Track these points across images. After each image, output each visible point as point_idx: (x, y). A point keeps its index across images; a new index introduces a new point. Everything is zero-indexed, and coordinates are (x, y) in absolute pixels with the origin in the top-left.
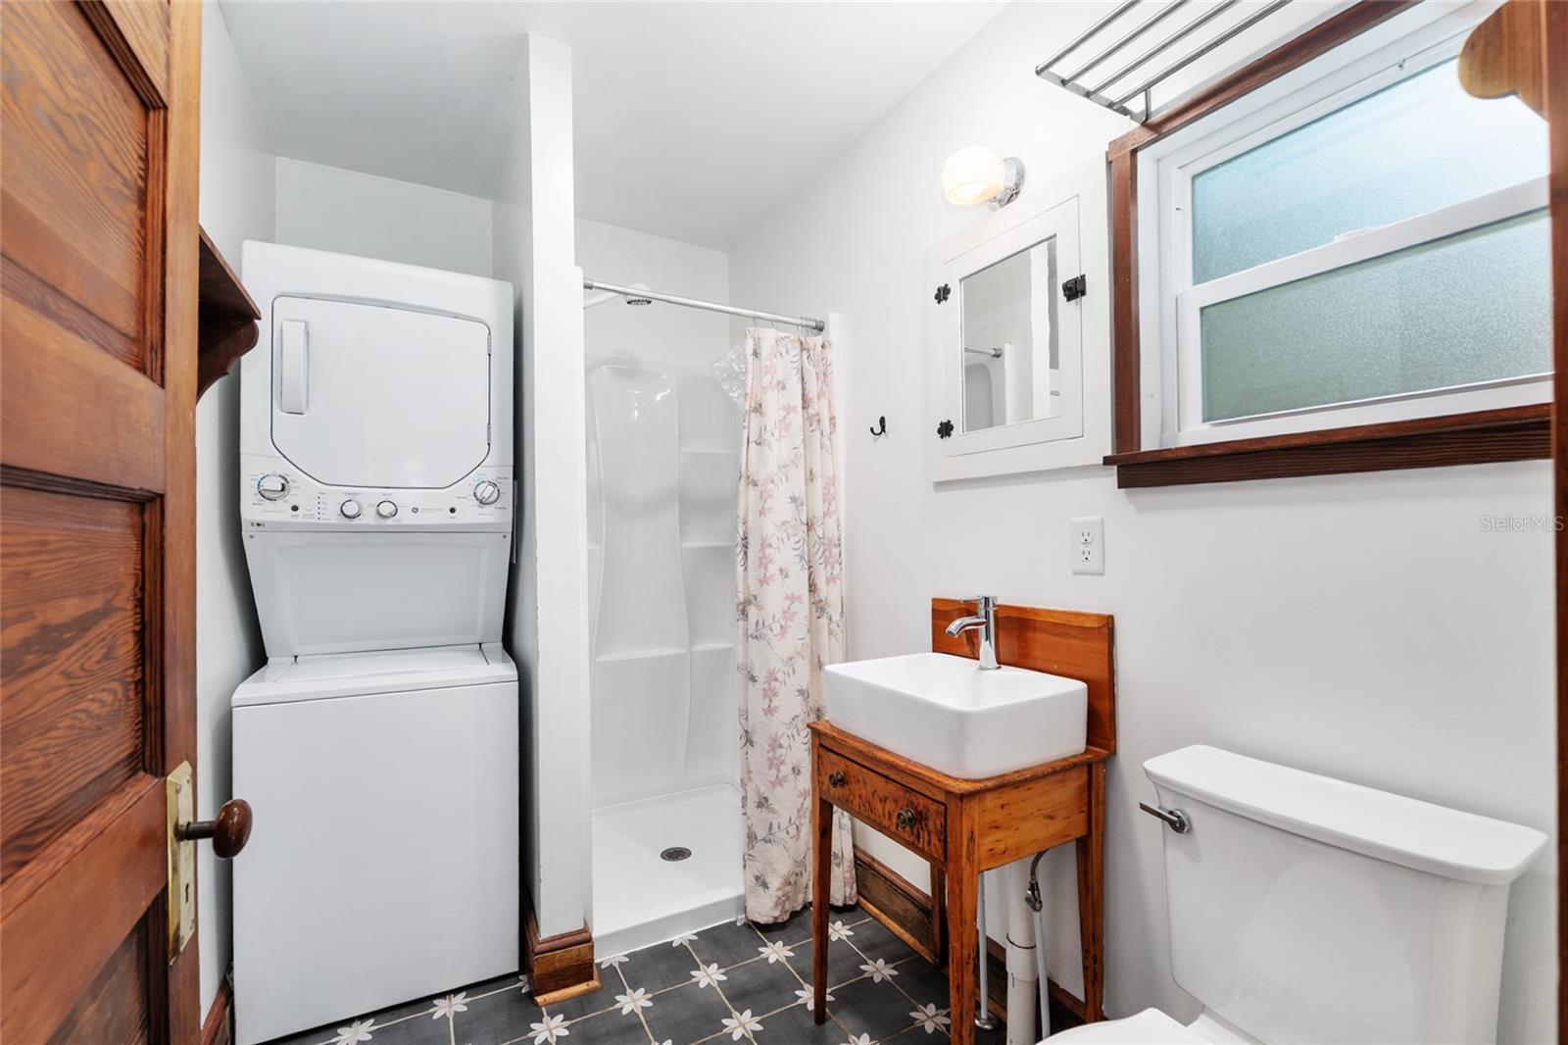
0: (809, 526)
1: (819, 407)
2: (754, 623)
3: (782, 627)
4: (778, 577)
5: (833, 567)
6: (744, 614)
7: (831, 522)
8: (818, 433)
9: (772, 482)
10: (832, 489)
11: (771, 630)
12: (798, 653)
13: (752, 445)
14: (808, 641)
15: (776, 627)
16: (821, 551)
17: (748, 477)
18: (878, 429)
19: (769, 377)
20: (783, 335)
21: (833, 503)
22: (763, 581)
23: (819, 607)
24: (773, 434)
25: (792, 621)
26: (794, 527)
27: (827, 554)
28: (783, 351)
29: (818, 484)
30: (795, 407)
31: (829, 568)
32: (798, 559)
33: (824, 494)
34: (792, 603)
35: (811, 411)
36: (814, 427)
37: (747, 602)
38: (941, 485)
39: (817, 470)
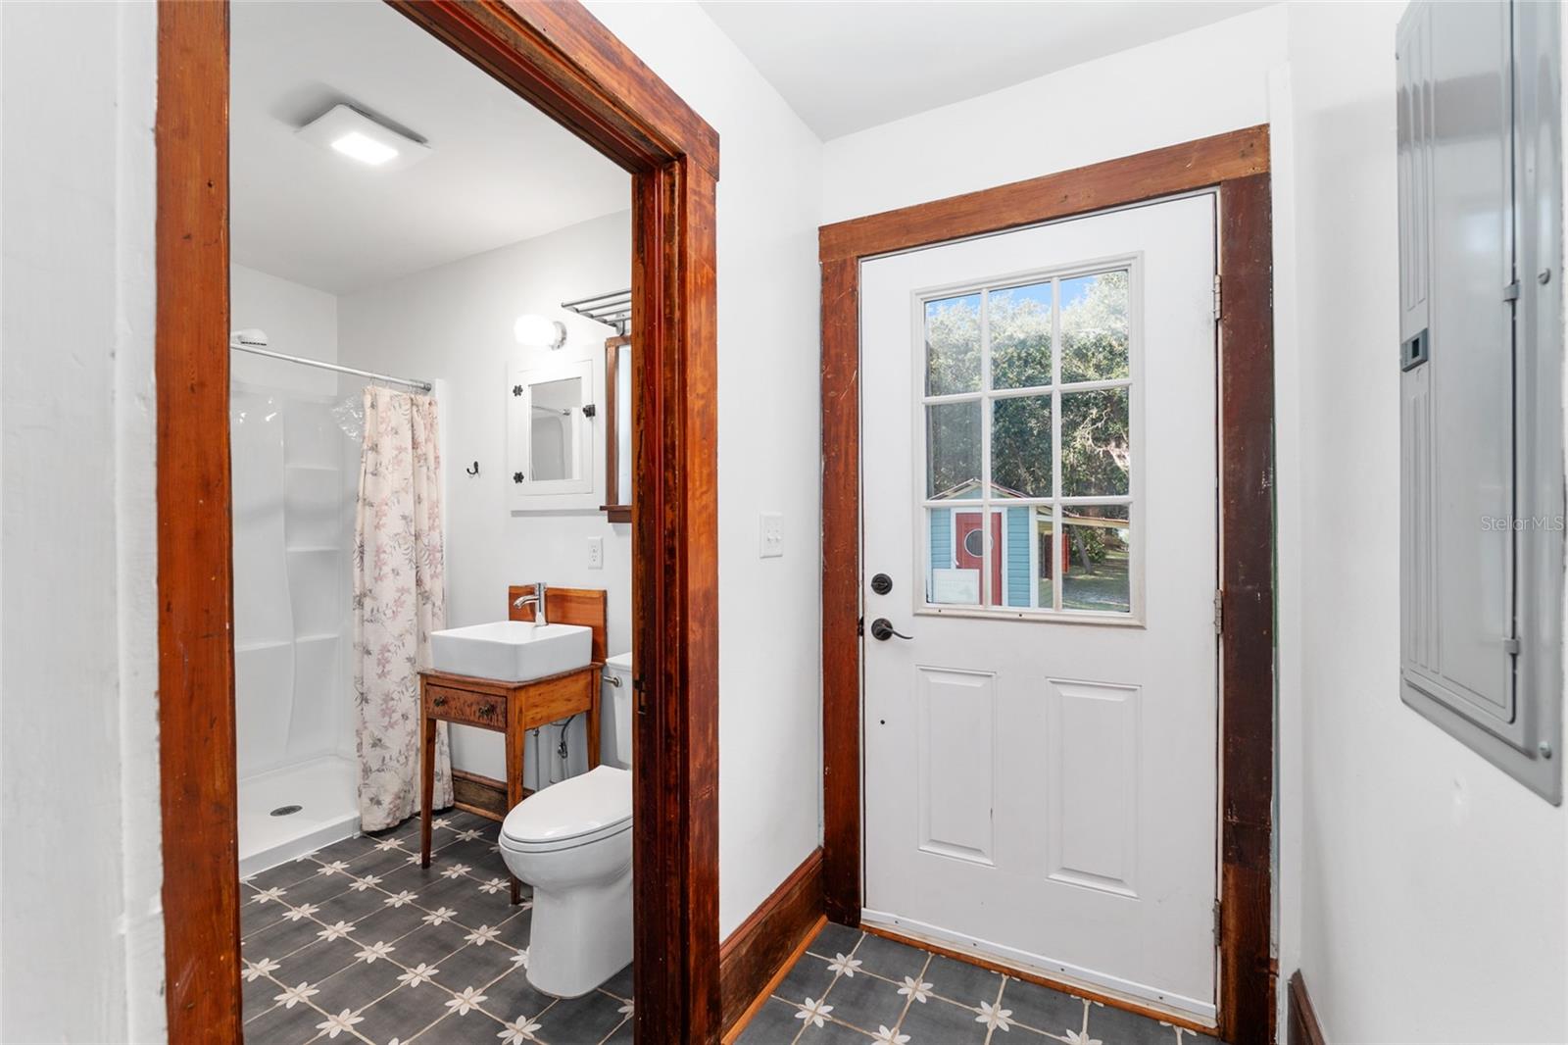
0: (417, 537)
1: (426, 449)
2: (369, 610)
3: (393, 612)
4: (391, 575)
5: (436, 568)
6: (361, 604)
7: (435, 534)
8: (424, 469)
9: (387, 504)
10: (436, 510)
11: (385, 614)
12: (407, 631)
13: (369, 476)
14: (415, 621)
15: (389, 612)
16: (426, 556)
17: (365, 500)
18: (472, 470)
19: (384, 426)
20: (396, 393)
21: (437, 520)
22: (378, 579)
23: (424, 596)
24: (387, 469)
25: (402, 607)
26: (404, 538)
27: (431, 557)
28: (397, 405)
29: (425, 505)
30: (406, 448)
31: (433, 566)
32: (407, 561)
33: (430, 514)
34: (402, 594)
35: (419, 451)
36: (421, 463)
37: (363, 595)
38: (516, 513)
39: (424, 495)
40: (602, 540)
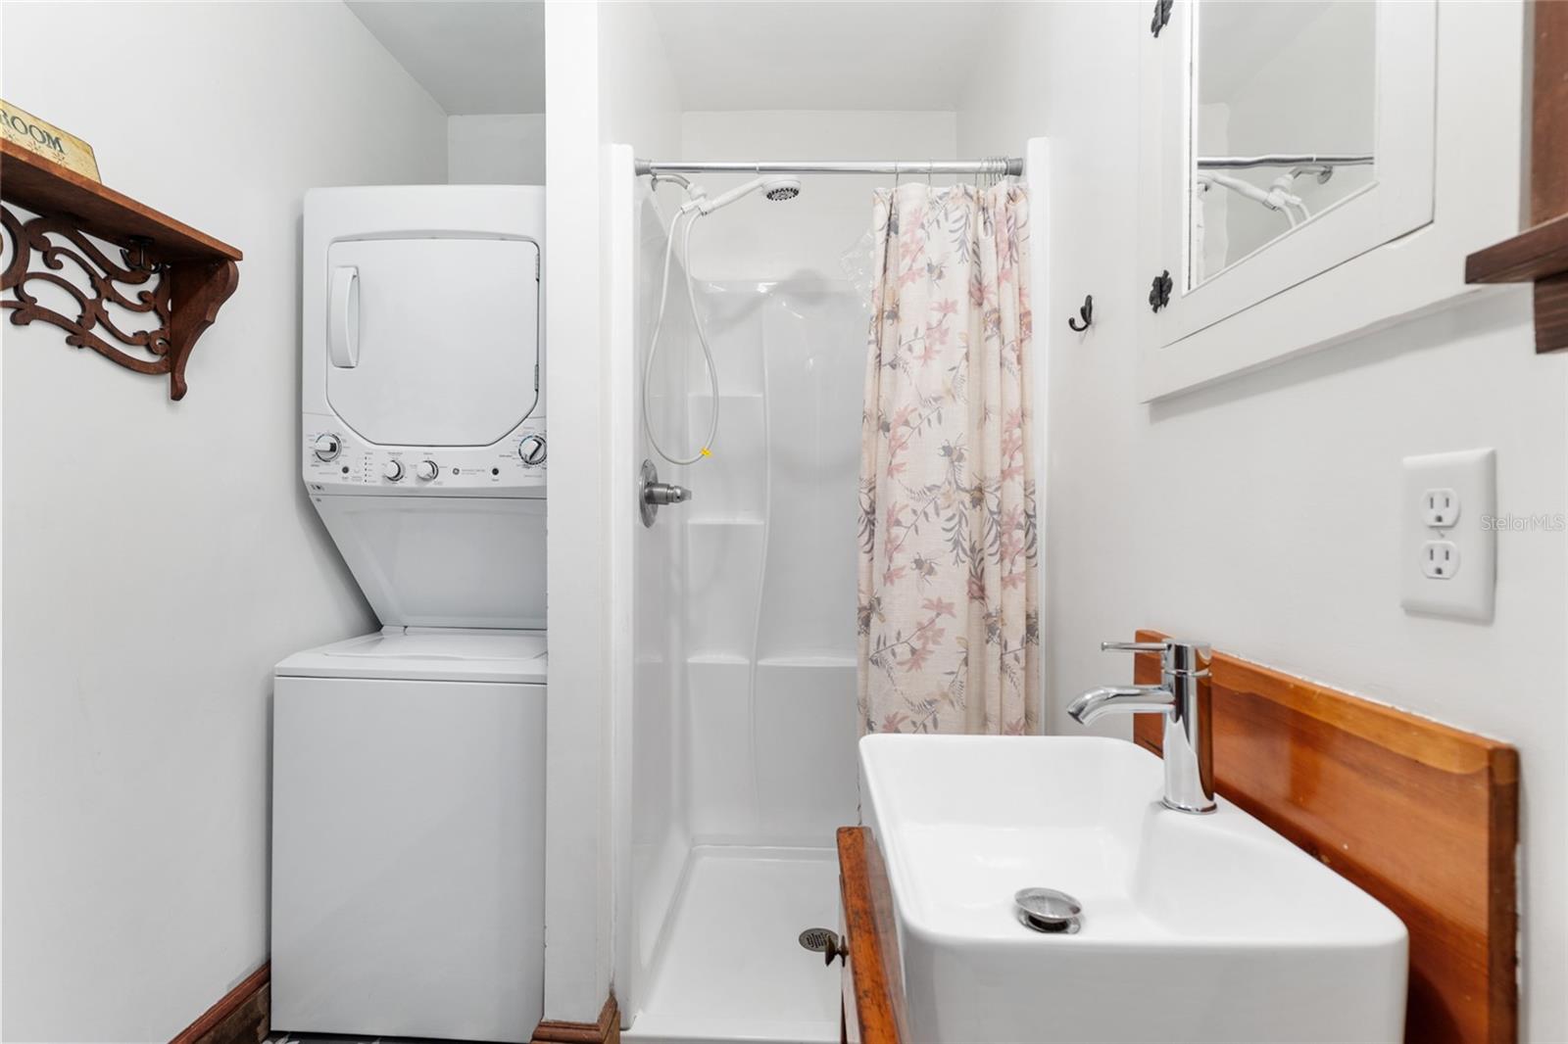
0: (978, 497)
1: (1003, 298)
2: (876, 640)
3: (913, 651)
4: (912, 574)
5: (1013, 562)
7: (1015, 488)
8: (995, 343)
9: (906, 423)
10: (1017, 432)
11: (894, 654)
12: (945, 696)
13: (886, 370)
14: (961, 677)
15: (903, 652)
16: (993, 532)
17: (879, 418)
18: (1080, 323)
19: (908, 260)
20: (939, 191)
21: (1018, 456)
22: (889, 577)
23: (991, 626)
24: (910, 349)
25: (935, 642)
26: (946, 495)
27: (1005, 539)
28: (941, 218)
29: (994, 426)
30: (954, 303)
31: (1007, 562)
32: (950, 545)
33: (1004, 442)
34: (938, 615)
35: (986, 307)
36: (989, 332)
37: (870, 608)
39: (993, 401)
40: (1492, 460)
